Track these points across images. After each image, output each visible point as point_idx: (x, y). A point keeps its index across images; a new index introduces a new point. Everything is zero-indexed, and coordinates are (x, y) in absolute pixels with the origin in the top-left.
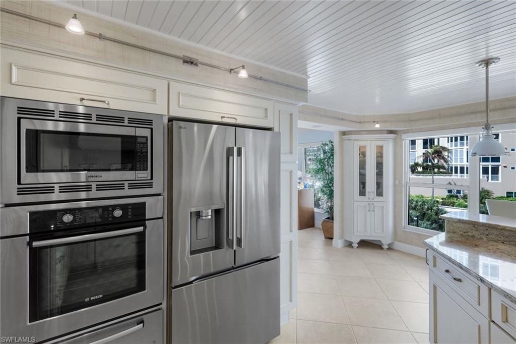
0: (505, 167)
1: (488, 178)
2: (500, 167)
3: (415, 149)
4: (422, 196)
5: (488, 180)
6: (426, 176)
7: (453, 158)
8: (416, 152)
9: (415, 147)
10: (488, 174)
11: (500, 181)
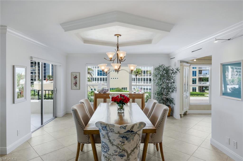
5: (104, 83)
7: (94, 74)
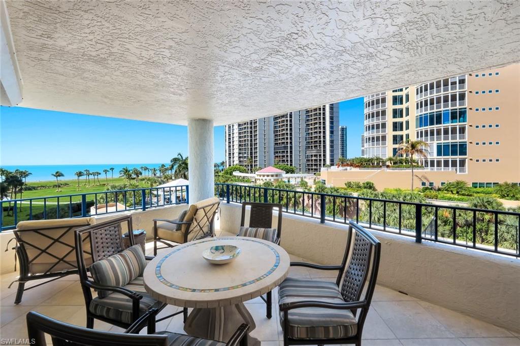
0: (471, 159)
1: (456, 170)
2: (467, 160)
3: (385, 145)
4: (399, 189)
5: (457, 172)
6: (401, 170)
8: (387, 148)
9: (385, 143)
10: (457, 166)
11: (467, 172)
